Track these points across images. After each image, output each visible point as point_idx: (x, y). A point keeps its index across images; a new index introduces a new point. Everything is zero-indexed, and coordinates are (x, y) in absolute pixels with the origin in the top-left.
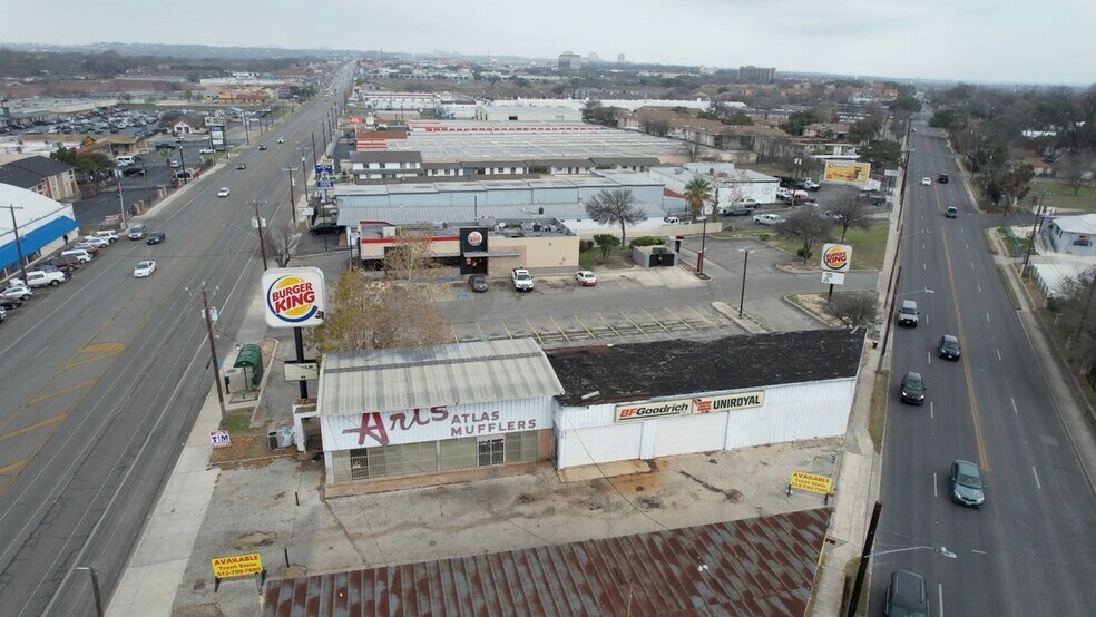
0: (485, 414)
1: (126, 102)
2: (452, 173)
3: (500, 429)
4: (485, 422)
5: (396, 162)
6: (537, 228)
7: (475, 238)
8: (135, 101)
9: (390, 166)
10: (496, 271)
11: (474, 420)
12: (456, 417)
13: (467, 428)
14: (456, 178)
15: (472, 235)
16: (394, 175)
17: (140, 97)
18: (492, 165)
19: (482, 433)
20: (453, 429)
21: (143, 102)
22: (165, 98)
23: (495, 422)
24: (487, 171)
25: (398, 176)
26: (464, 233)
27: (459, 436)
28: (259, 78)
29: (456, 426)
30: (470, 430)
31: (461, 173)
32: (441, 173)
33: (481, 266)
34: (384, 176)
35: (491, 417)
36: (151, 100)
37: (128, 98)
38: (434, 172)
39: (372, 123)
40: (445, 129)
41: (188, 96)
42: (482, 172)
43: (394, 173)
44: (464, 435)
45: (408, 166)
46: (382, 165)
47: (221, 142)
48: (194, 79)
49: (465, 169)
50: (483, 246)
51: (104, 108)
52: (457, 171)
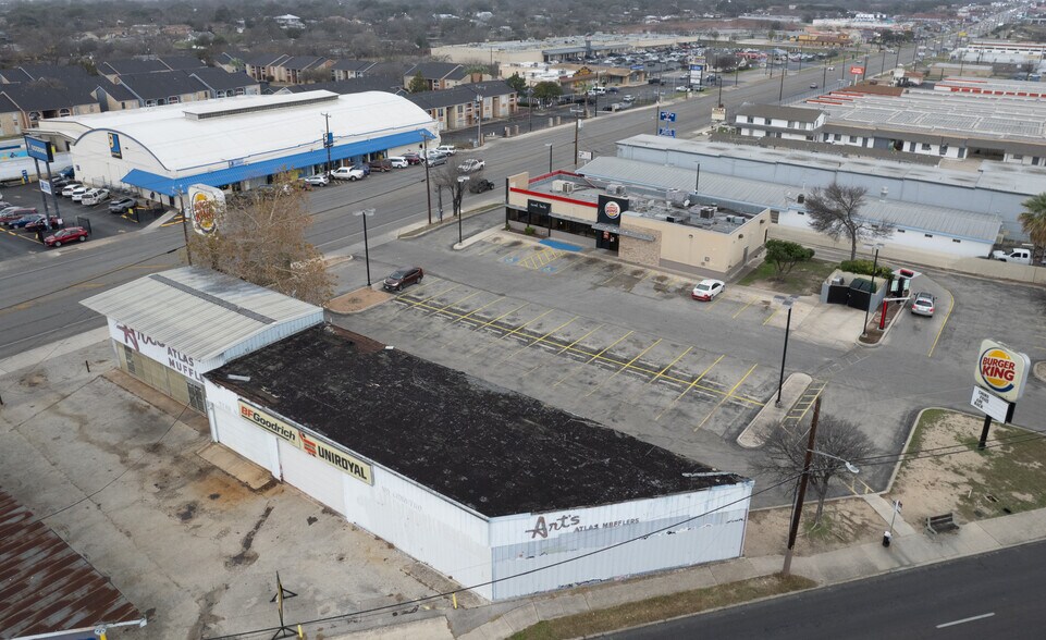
0: (185, 357)
1: (712, 39)
2: (859, 143)
3: (196, 377)
5: (785, 119)
6: (705, 214)
7: (612, 208)
8: (721, 39)
9: (776, 123)
10: (628, 253)
11: (180, 358)
12: (169, 348)
14: (862, 151)
15: (609, 205)
16: (779, 135)
17: (725, 35)
18: (915, 138)
21: (727, 39)
22: (752, 37)
24: (906, 147)
25: (784, 136)
26: (603, 201)
28: (882, 19)
30: (179, 366)
31: (870, 144)
32: (845, 141)
33: (610, 244)
34: (768, 134)
36: (735, 39)
37: (716, 35)
38: (837, 137)
39: (902, 76)
40: (977, 91)
41: (771, 36)
42: (899, 146)
43: (779, 131)
45: (797, 126)
46: (750, 120)
47: (698, 82)
48: (808, 20)
49: (876, 138)
50: (617, 221)
51: (685, 44)
52: (865, 141)
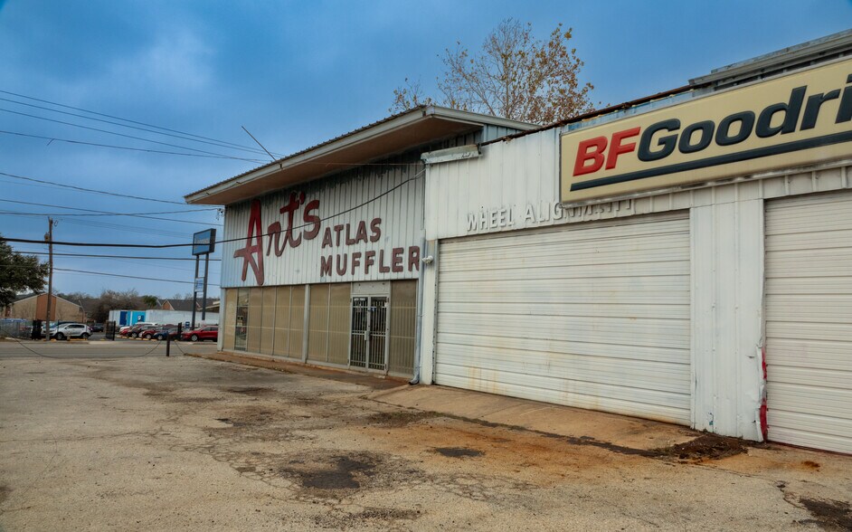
0: (362, 225)
3: (383, 269)
4: (362, 247)
11: (349, 242)
12: (328, 229)
13: (339, 257)
19: (360, 275)
20: (323, 258)
23: (376, 247)
27: (328, 279)
29: (327, 252)
30: (342, 267)
35: (370, 233)
44: (335, 277)
